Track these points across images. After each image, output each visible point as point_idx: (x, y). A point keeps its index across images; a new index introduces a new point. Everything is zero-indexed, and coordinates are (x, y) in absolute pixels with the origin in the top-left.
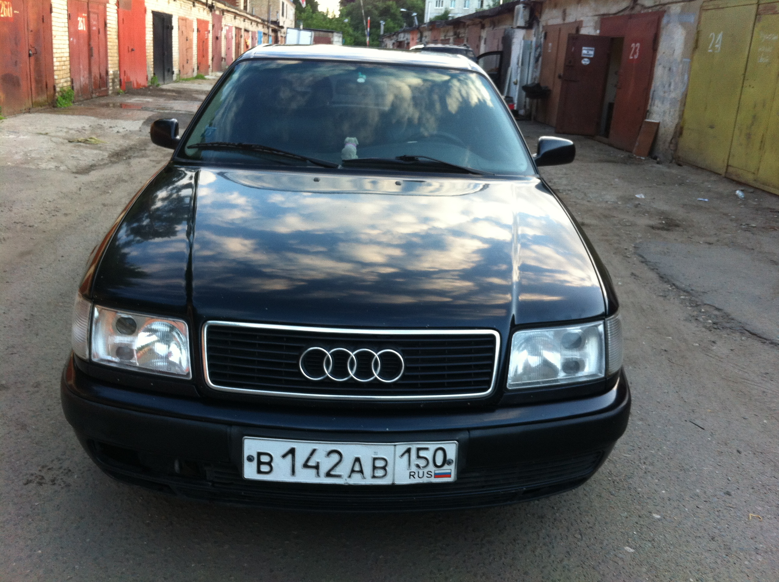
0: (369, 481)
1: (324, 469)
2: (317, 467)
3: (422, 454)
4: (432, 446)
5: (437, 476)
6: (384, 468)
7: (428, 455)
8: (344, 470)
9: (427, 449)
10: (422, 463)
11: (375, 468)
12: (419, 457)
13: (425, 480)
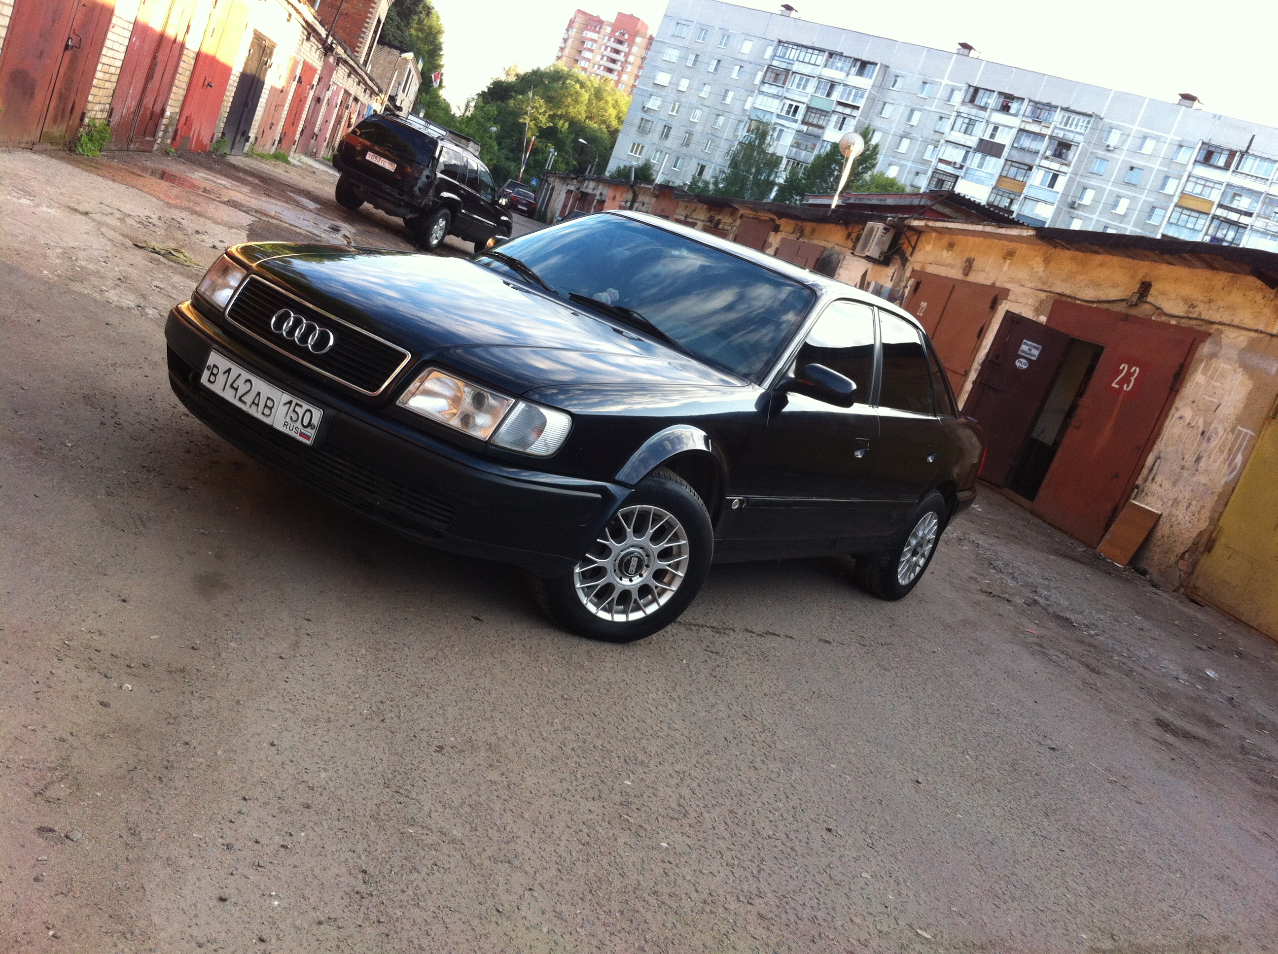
0: (259, 416)
1: (240, 393)
2: (236, 390)
3: (297, 409)
4: (306, 406)
5: (302, 434)
6: (271, 409)
7: (300, 411)
8: (248, 399)
9: (301, 406)
10: (294, 417)
11: (266, 406)
12: (294, 411)
13: (292, 434)
